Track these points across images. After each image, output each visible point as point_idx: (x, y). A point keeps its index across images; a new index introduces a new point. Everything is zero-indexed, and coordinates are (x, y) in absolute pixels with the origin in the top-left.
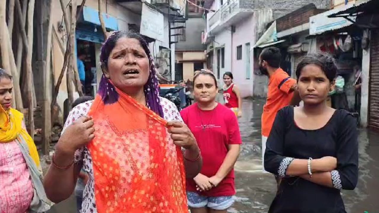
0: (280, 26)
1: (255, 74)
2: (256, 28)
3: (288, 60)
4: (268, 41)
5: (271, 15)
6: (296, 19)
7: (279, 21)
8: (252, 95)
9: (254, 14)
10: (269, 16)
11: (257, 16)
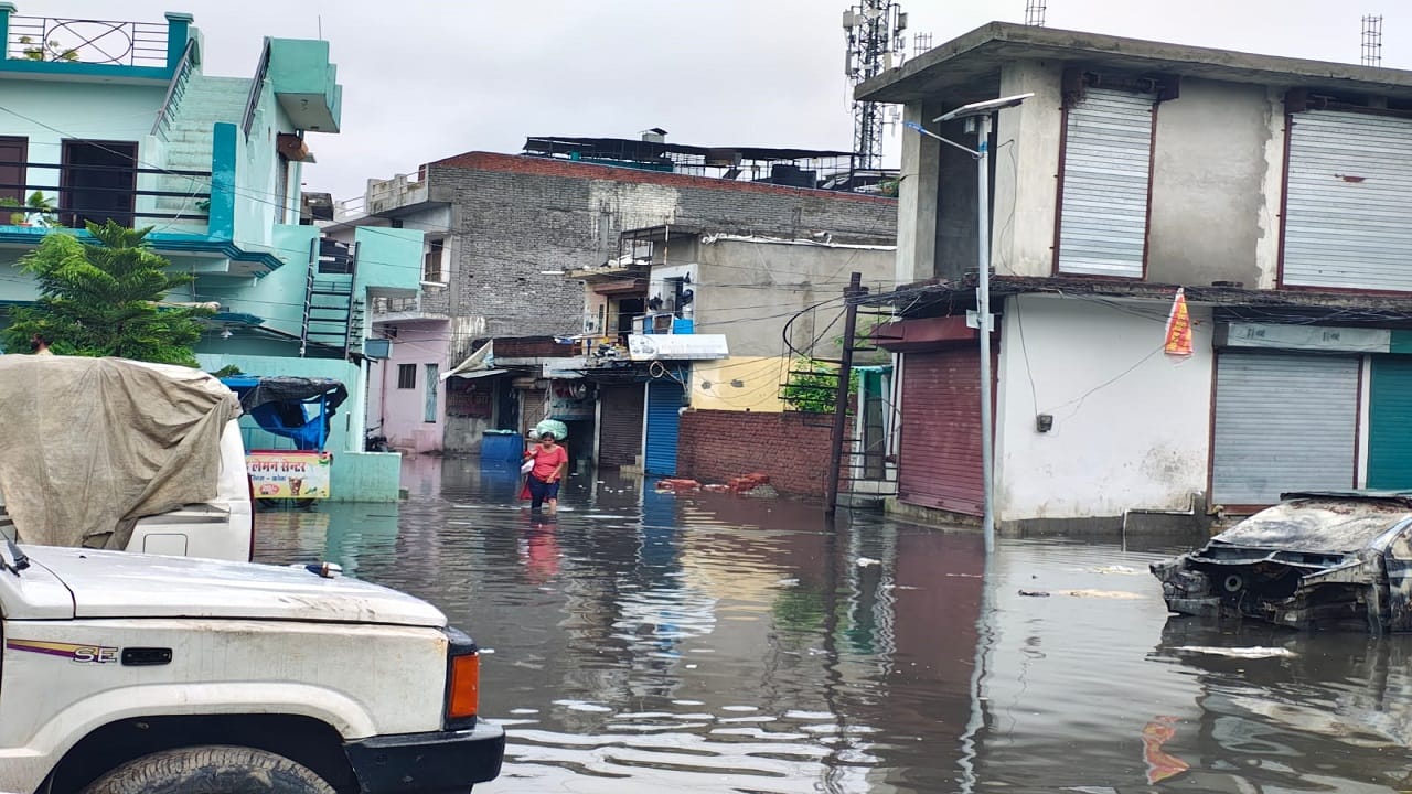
0: (501, 349)
1: (449, 414)
2: (454, 342)
3: (514, 396)
4: (476, 365)
5: (483, 325)
6: (528, 348)
7: (498, 342)
8: (441, 448)
9: (450, 323)
10: (479, 328)
11: (456, 326)
